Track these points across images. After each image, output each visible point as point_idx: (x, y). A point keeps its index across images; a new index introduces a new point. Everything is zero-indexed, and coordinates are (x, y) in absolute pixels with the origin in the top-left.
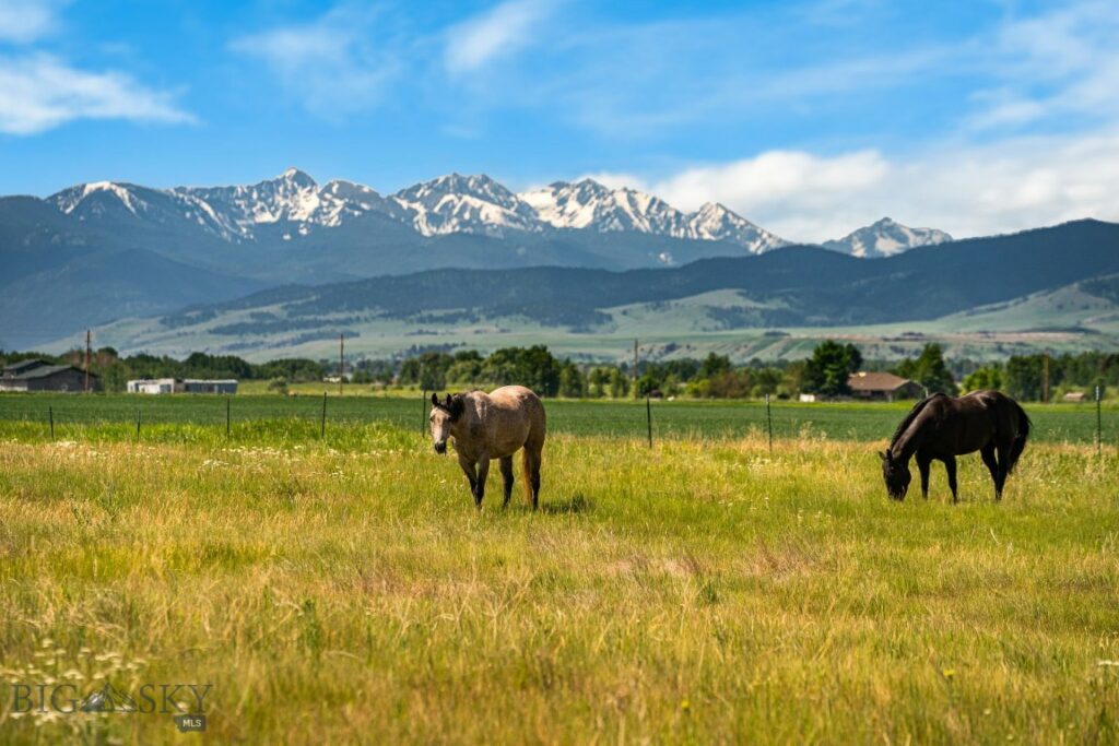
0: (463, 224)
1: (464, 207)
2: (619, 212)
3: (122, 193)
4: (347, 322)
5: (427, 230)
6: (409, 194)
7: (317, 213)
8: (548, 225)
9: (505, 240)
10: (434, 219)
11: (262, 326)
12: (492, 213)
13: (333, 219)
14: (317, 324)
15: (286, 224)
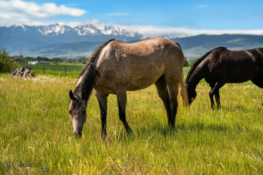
0: (87, 33)
1: (87, 30)
2: (116, 32)
3: (23, 26)
4: (65, 51)
5: (80, 34)
6: (77, 28)
7: (60, 31)
8: (103, 34)
9: (95, 36)
10: (82, 32)
11: (49, 52)
12: (92, 31)
13: (63, 32)
14: (60, 52)
15: (54, 33)
